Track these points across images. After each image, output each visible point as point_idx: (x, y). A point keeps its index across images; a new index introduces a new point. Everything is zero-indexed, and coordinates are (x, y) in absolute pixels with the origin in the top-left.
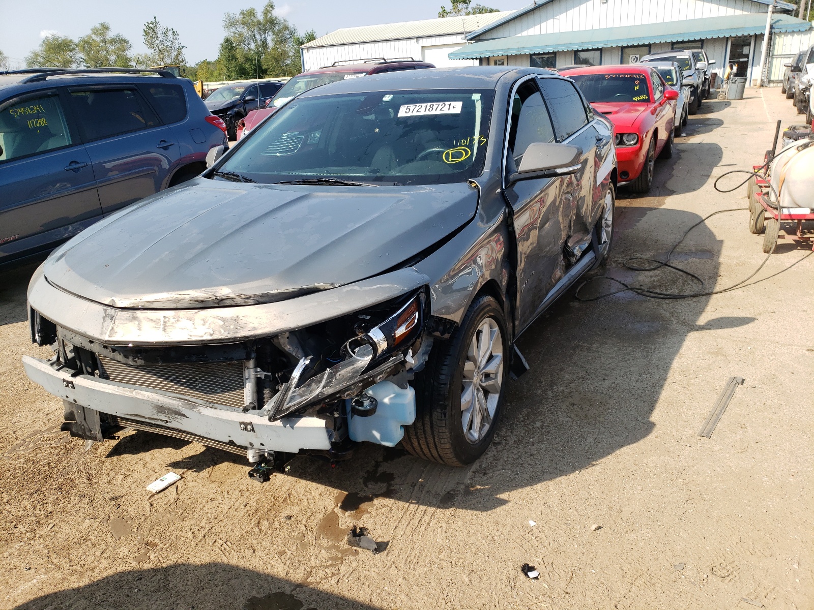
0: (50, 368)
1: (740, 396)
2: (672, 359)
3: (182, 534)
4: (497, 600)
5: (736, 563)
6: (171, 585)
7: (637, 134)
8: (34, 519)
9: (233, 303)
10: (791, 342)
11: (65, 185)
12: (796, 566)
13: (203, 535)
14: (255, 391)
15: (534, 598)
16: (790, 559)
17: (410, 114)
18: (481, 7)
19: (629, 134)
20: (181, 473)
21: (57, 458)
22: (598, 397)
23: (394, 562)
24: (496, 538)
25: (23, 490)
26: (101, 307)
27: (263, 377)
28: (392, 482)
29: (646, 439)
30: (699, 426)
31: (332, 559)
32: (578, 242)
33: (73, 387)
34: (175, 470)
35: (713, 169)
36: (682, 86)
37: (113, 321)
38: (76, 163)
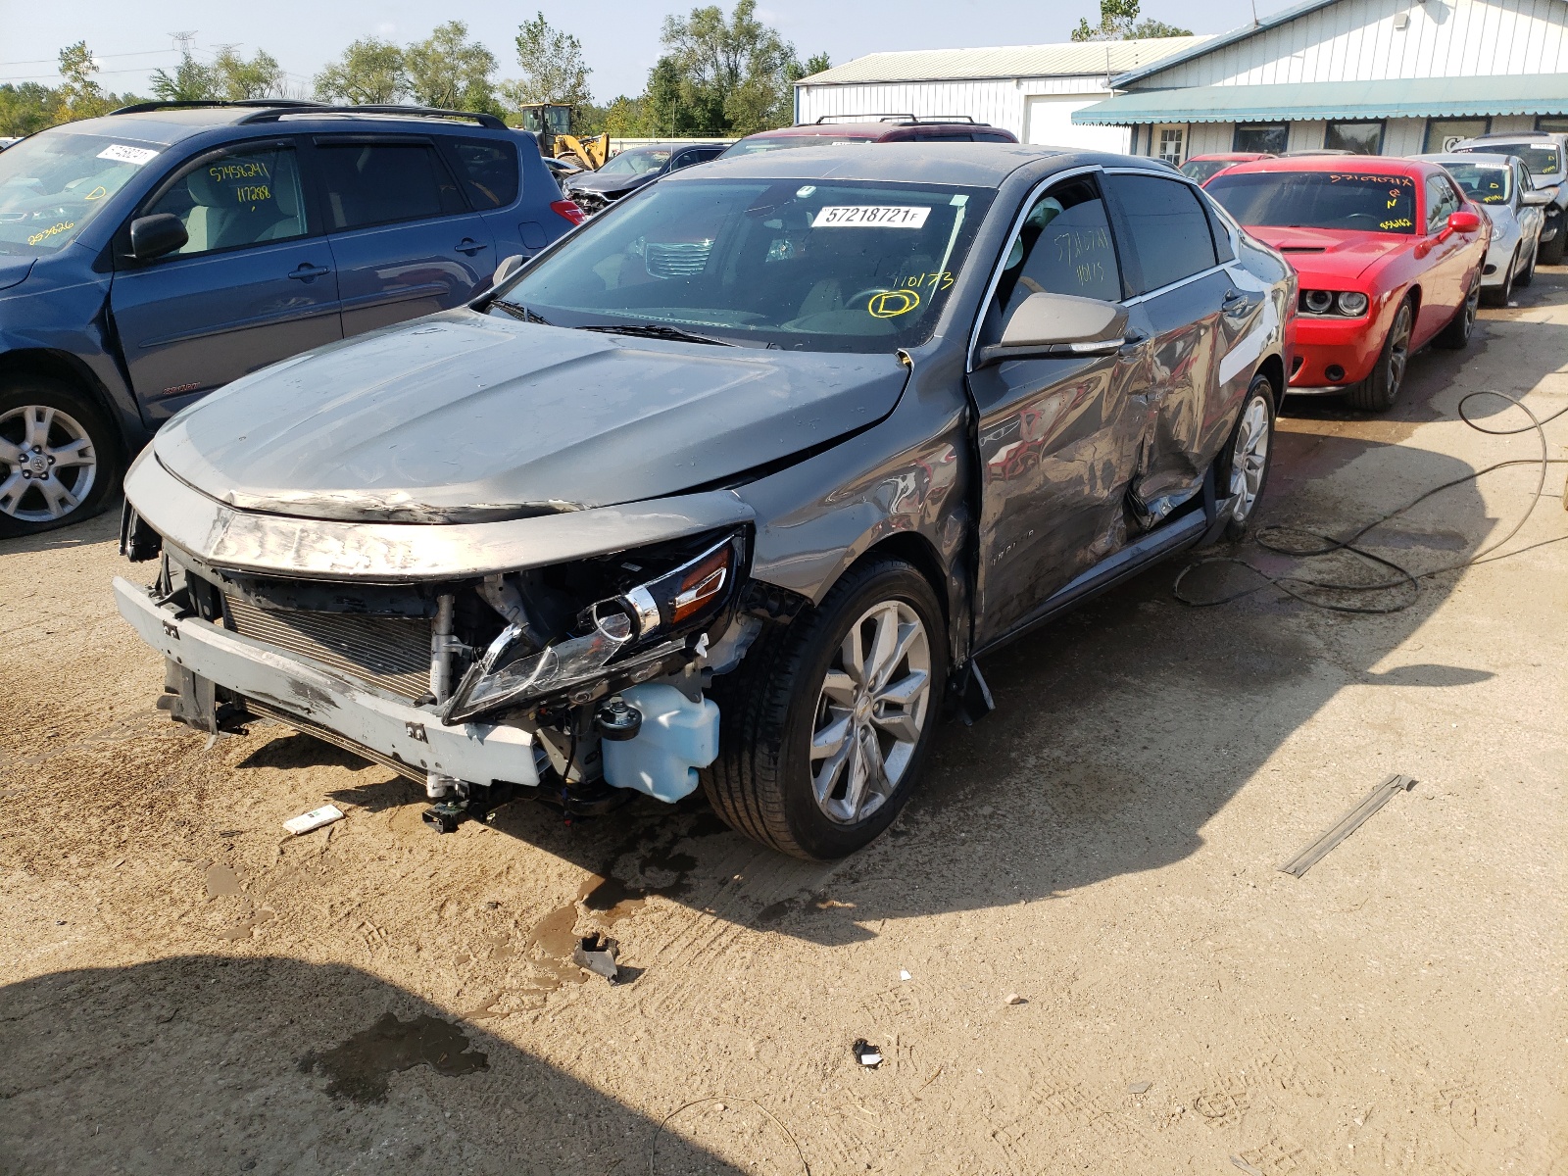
0: (148, 600)
1: (1395, 810)
2: (1291, 729)
3: (315, 906)
4: (791, 1091)
5: (1248, 1097)
6: (270, 982)
7: (1366, 296)
8: (97, 847)
9: (411, 519)
10: (1546, 724)
11: (305, 302)
12: (1359, 1121)
13: (346, 912)
14: (446, 674)
15: (857, 1098)
16: (1353, 1107)
17: (834, 224)
18: (1156, 24)
19: (1352, 293)
20: (347, 808)
21: (162, 757)
22: (1120, 778)
23: (640, 1003)
24: (831, 990)
25: (95, 801)
26: (215, 505)
27: (460, 652)
28: (689, 873)
29: (1179, 864)
30: (1289, 853)
31: (538, 981)
32: (1166, 489)
33: (177, 636)
34: (338, 803)
35: (1543, 376)
36: (1521, 205)
37: (225, 529)
38: (310, 266)
